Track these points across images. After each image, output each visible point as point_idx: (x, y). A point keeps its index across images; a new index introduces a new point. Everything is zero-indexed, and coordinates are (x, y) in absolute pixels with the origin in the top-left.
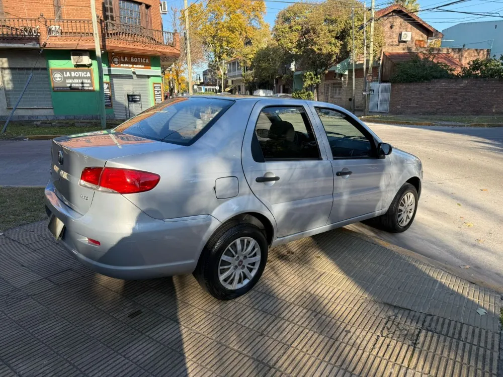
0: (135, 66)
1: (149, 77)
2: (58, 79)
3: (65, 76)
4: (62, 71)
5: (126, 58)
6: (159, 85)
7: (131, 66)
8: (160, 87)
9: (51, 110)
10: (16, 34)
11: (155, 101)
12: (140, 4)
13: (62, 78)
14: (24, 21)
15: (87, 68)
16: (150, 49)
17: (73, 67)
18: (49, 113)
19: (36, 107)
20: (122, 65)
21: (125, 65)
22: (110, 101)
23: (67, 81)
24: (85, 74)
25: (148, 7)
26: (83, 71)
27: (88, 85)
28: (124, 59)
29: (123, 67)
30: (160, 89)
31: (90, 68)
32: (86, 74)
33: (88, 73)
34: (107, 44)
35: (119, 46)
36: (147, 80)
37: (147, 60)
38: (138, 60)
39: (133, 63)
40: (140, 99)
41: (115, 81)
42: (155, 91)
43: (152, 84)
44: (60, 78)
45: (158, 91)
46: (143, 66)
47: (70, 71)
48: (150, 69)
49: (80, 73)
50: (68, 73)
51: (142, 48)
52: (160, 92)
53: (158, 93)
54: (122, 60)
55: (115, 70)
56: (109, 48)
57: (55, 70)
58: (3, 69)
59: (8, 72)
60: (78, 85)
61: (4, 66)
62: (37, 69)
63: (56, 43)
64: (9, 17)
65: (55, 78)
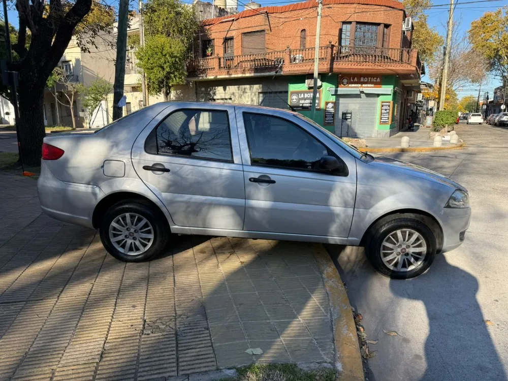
0: (364, 85)
1: (378, 95)
2: (295, 100)
3: (300, 97)
4: (298, 93)
5: (356, 78)
6: (388, 104)
7: (360, 85)
8: (389, 106)
11: (381, 119)
12: (379, 24)
13: (297, 99)
14: (279, 53)
16: (380, 68)
17: (307, 89)
20: (350, 85)
21: (353, 85)
22: (332, 119)
23: (301, 102)
25: (387, 26)
28: (354, 79)
29: (352, 87)
30: (388, 108)
31: (320, 90)
34: (335, 66)
35: (347, 67)
36: (376, 99)
37: (378, 79)
38: (368, 79)
39: (362, 83)
40: (351, 117)
41: (342, 100)
42: (382, 109)
43: (381, 103)
45: (386, 110)
46: (372, 85)
47: (304, 92)
48: (381, 87)
49: (311, 94)
50: (302, 95)
51: (370, 67)
52: (388, 111)
53: (386, 112)
54: (352, 80)
55: (342, 90)
56: (337, 70)
57: (293, 93)
58: (259, 93)
59: (261, 95)
60: (307, 105)
61: (260, 91)
62: (281, 92)
63: (295, 69)
64: (268, 51)
65: (292, 99)
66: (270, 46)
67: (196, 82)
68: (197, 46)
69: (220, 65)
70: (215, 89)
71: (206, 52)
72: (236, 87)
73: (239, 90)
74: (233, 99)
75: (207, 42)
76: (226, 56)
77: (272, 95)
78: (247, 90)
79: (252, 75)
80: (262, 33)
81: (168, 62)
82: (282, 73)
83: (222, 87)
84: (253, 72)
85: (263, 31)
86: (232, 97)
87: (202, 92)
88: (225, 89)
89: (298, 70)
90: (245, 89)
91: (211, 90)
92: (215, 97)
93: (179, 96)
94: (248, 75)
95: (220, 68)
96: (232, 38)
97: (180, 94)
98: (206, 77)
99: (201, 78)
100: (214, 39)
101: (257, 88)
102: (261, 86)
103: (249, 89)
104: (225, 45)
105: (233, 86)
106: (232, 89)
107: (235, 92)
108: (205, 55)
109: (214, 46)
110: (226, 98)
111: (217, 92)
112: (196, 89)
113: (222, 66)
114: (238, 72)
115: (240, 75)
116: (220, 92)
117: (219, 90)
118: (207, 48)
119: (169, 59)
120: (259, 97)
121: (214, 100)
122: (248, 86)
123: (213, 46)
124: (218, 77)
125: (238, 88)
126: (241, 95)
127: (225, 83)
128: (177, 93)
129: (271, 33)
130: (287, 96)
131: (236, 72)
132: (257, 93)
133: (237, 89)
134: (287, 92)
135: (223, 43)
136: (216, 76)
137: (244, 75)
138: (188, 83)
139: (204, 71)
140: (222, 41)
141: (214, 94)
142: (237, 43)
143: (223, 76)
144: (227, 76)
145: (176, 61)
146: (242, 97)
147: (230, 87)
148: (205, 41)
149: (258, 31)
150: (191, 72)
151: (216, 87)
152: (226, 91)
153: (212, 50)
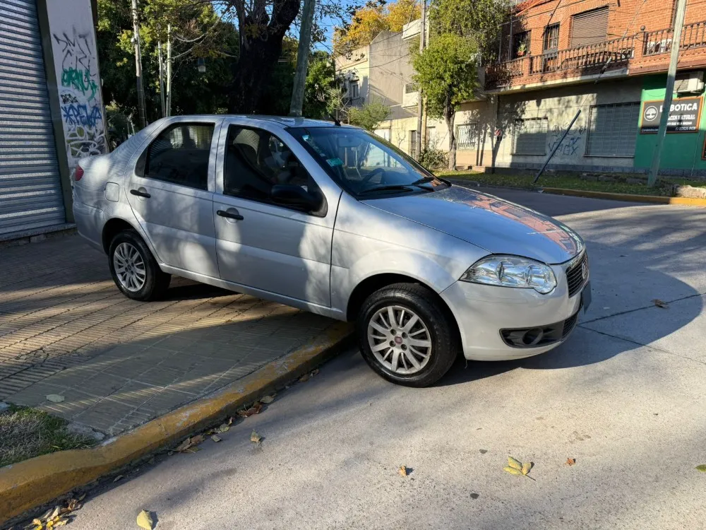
2: (651, 117)
4: (657, 104)
9: (630, 160)
10: (621, 59)
13: (655, 114)
15: (695, 97)
18: (626, 163)
19: (614, 155)
24: (690, 107)
26: (687, 102)
27: (690, 123)
31: (699, 97)
32: (692, 107)
33: (695, 105)
44: (653, 114)
49: (683, 105)
57: (648, 104)
58: (592, 107)
59: (595, 110)
60: (674, 124)
61: (593, 103)
62: (629, 104)
63: (650, 64)
64: (609, 39)
65: (646, 115)
66: (614, 31)
67: (499, 97)
68: (505, 42)
69: (531, 68)
70: (524, 105)
71: (517, 51)
72: (556, 99)
73: (559, 104)
74: (549, 118)
75: (521, 35)
76: (546, 52)
77: (613, 109)
78: (571, 104)
79: (578, 79)
80: (605, 11)
81: (449, 71)
82: (628, 73)
83: (535, 101)
84: (580, 74)
85: (606, 7)
86: (548, 115)
87: (506, 110)
88: (538, 104)
89: (656, 66)
90: (568, 102)
91: (518, 107)
92: (523, 117)
93: (475, 118)
94: (570, 80)
95: (531, 73)
96: (557, 26)
97: (477, 115)
98: (510, 87)
99: (502, 90)
100: (530, 31)
101: (588, 99)
102: (595, 95)
103: (575, 101)
104: (547, 37)
105: (551, 99)
106: (549, 103)
107: (553, 107)
108: (515, 55)
109: (530, 41)
110: (539, 117)
111: (527, 109)
112: (499, 107)
113: (534, 70)
114: (557, 76)
115: (559, 81)
116: (531, 108)
117: (531, 106)
118: (519, 45)
119: (451, 66)
120: (591, 113)
121: (523, 121)
122: (573, 98)
123: (528, 41)
124: (527, 86)
125: (559, 101)
126: (563, 112)
127: (538, 94)
128: (472, 114)
129: (619, 9)
130: (639, 110)
131: (553, 77)
132: (588, 107)
133: (557, 103)
134: (639, 103)
135: (543, 35)
136: (525, 85)
137: (565, 81)
138: (489, 97)
139: (508, 79)
140: (542, 31)
141: (523, 112)
142: (563, 32)
143: (534, 84)
144: (540, 84)
145: (461, 68)
146: (564, 113)
147: (547, 100)
148: (517, 35)
149: (597, 9)
150: (490, 82)
151: (527, 102)
152: (541, 107)
153: (526, 47)
